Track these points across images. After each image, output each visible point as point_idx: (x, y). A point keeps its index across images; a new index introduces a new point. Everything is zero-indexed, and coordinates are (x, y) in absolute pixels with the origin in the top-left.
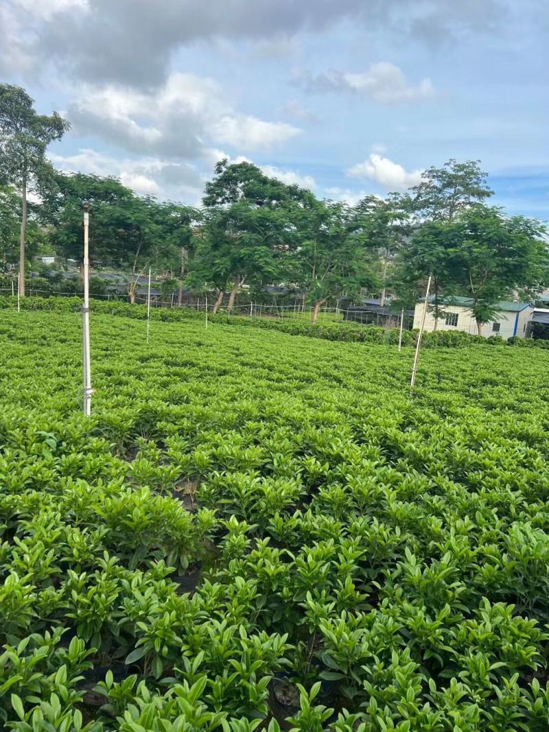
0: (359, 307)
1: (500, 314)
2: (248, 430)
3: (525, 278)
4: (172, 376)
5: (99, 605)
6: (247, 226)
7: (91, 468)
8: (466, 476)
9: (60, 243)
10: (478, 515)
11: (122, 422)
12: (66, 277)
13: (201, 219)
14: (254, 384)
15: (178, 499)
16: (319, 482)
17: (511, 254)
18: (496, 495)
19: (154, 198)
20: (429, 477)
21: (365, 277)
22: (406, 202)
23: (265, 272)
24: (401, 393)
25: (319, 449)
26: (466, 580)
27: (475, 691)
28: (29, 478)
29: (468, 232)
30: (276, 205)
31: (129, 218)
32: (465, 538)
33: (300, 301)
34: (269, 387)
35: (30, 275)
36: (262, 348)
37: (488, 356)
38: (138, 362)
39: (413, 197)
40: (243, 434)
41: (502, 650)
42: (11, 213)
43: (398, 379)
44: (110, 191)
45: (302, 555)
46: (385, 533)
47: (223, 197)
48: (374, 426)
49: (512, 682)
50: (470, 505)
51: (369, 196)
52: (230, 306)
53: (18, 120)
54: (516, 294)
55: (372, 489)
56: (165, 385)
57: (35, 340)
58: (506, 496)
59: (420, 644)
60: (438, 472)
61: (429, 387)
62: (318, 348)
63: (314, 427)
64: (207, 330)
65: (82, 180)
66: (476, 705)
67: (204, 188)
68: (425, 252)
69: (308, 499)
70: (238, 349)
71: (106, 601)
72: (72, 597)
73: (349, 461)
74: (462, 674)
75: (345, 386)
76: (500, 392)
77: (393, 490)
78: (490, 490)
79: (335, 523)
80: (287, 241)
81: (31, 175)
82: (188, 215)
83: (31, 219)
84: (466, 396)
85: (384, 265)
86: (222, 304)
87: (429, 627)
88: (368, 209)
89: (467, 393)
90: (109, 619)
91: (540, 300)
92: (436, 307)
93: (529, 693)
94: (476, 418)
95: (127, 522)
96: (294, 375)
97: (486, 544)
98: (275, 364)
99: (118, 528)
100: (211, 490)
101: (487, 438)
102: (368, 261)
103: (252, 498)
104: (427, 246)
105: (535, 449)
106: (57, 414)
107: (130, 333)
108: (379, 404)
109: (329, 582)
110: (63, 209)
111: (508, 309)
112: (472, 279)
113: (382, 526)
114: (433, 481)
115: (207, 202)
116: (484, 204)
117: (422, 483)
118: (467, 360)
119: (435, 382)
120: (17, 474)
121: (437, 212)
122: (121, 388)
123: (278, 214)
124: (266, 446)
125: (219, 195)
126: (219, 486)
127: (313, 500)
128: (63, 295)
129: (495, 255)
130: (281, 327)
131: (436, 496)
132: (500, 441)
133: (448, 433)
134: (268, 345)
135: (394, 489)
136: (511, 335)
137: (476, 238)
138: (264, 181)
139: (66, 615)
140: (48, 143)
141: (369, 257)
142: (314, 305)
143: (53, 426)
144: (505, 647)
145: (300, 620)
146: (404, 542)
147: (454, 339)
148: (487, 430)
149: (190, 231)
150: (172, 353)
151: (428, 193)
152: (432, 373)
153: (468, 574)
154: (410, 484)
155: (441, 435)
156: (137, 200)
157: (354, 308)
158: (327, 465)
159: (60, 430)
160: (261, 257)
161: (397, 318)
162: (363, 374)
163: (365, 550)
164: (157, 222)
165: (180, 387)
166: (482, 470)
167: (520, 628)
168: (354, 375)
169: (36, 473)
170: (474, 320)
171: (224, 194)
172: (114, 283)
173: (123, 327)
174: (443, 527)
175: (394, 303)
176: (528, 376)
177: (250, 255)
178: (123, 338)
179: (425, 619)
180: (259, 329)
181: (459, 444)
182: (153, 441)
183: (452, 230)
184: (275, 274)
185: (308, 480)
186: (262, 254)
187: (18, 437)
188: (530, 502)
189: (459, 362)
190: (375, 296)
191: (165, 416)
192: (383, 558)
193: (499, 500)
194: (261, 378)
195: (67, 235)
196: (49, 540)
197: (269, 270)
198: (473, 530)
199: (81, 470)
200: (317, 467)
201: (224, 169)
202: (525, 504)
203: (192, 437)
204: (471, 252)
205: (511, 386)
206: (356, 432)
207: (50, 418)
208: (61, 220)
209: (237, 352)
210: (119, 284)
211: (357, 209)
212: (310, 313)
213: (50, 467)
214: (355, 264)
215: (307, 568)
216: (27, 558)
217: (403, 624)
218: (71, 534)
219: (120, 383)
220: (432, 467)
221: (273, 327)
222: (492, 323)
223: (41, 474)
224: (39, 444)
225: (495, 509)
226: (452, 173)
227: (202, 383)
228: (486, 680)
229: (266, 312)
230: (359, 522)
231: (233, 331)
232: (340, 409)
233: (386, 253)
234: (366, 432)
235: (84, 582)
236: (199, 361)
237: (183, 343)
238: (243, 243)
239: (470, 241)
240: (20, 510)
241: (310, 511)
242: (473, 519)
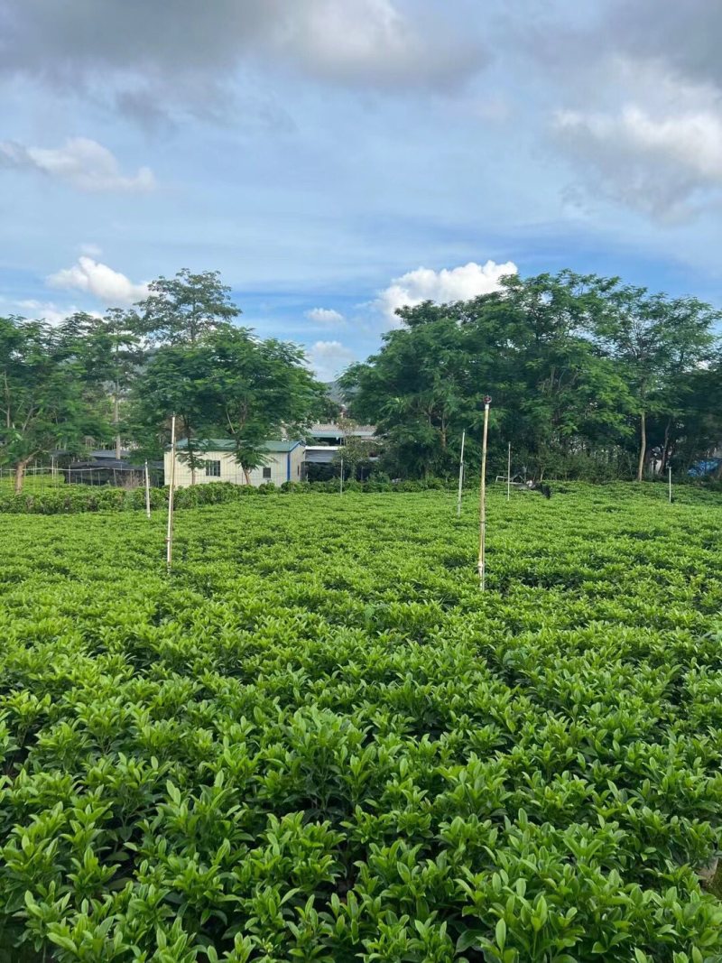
0: (85, 463)
1: (269, 457)
3: (290, 412)
8: (240, 665)
10: (257, 712)
16: (38, 726)
17: (271, 384)
18: (275, 681)
20: (193, 677)
21: (88, 422)
22: (133, 322)
24: (155, 574)
25: (33, 677)
26: (248, 800)
27: (266, 940)
29: (217, 359)
32: (243, 745)
37: (261, 508)
39: (141, 315)
41: (294, 874)
43: (150, 555)
45: (13, 840)
46: (136, 772)
48: (115, 626)
49: (308, 910)
50: (246, 701)
51: (79, 312)
54: (284, 431)
55: (115, 715)
58: (287, 679)
59: (194, 905)
60: (206, 670)
61: (192, 559)
62: (28, 529)
63: (23, 646)
66: (267, 957)
68: (166, 385)
69: (22, 755)
73: (80, 684)
74: (248, 925)
75: (74, 577)
76: (278, 551)
77: (146, 708)
78: (269, 675)
79: (63, 778)
84: (239, 563)
85: (114, 404)
87: (203, 879)
88: (80, 331)
89: (239, 559)
91: (310, 437)
92: (191, 454)
93: (328, 915)
94: (250, 588)
97: (269, 746)
101: (262, 612)
102: (90, 400)
104: (168, 378)
105: (317, 613)
108: (123, 593)
109: (61, 867)
111: (277, 450)
112: (230, 416)
113: (132, 762)
114: (199, 683)
116: (231, 324)
117: (184, 688)
118: (237, 517)
119: (199, 552)
121: (175, 334)
127: (30, 754)
129: (252, 386)
131: (204, 701)
132: (277, 612)
133: (215, 615)
135: (147, 706)
136: (285, 480)
137: (227, 366)
141: (90, 394)
142: (15, 467)
144: (297, 868)
145: (20, 938)
146: (166, 775)
147: (218, 493)
148: (261, 600)
151: (160, 310)
152: (194, 541)
153: (250, 791)
154: (167, 695)
155: (207, 619)
157: (77, 465)
158: (48, 698)
161: (140, 473)
162: (100, 556)
163: (111, 804)
166: (259, 653)
167: (312, 838)
168: (86, 560)
170: (239, 468)
174: (215, 738)
175: (134, 453)
176: (306, 527)
179: (197, 870)
181: (230, 626)
183: (197, 357)
185: (19, 728)
188: (314, 679)
189: (226, 521)
190: (107, 446)
192: (138, 806)
193: (280, 685)
198: (253, 732)
200: (32, 704)
202: (310, 683)
204: (223, 384)
205: (290, 541)
206: (90, 641)
211: (63, 330)
212: (11, 478)
214: (71, 405)
215: (22, 858)
217: (171, 887)
220: (197, 664)
222: (261, 468)
225: (277, 699)
226: (187, 285)
228: (278, 919)
230: (98, 767)
232: (66, 613)
233: (114, 386)
234: (104, 637)
239: (222, 371)
241: (24, 772)
242: (251, 719)
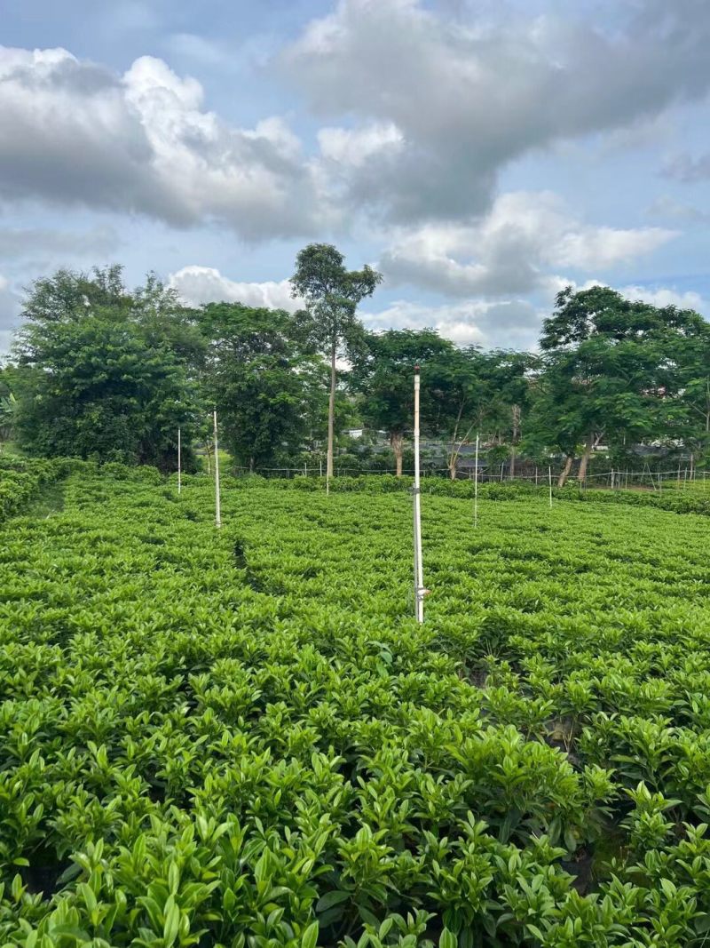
2: (640, 654)
4: (516, 573)
5: (469, 889)
6: (605, 368)
7: (435, 693)
9: (371, 413)
11: (464, 633)
12: (376, 451)
13: (540, 366)
14: (632, 585)
15: (559, 748)
19: (478, 347)
23: (633, 427)
28: (366, 700)
30: (644, 337)
31: (450, 376)
33: (686, 465)
34: (656, 589)
35: (337, 452)
36: (635, 533)
38: (468, 554)
40: (633, 659)
42: (319, 384)
44: (428, 346)
47: (568, 335)
52: (581, 476)
53: (328, 281)
56: (506, 585)
57: (347, 527)
64: (551, 509)
65: (394, 337)
67: (542, 326)
70: (599, 535)
71: (477, 884)
72: (433, 869)
80: (661, 383)
81: (341, 339)
82: (521, 363)
83: (339, 388)
86: (570, 474)
90: (484, 911)
95: (496, 775)
96: (693, 572)
98: (660, 557)
99: (481, 781)
100: (598, 739)
103: (665, 759)
106: (388, 619)
107: (453, 516)
110: (373, 374)
115: (545, 345)
120: (352, 695)
122: (452, 587)
123: (648, 347)
124: (674, 681)
125: (561, 333)
126: (610, 734)
128: (374, 473)
130: (661, 503)
134: (645, 529)
138: (626, 307)
139: (429, 894)
140: (358, 301)
143: (386, 634)
149: (525, 383)
150: (511, 542)
156: (458, 353)
159: (395, 640)
160: (625, 408)
164: (482, 377)
165: (527, 588)
169: (372, 694)
171: (568, 330)
172: (430, 456)
173: (444, 509)
177: (609, 407)
178: (446, 523)
180: (627, 506)
182: (507, 662)
184: (649, 429)
186: (627, 404)
187: (347, 646)
191: (520, 628)
194: (641, 576)
195: (377, 402)
196: (400, 787)
197: (639, 424)
199: (423, 695)
201: (568, 300)
203: (560, 658)
207: (382, 624)
208: (372, 386)
209: (598, 539)
210: (436, 456)
213: (386, 687)
216: (377, 806)
218: (423, 782)
219: (450, 581)
221: (647, 503)
223: (378, 695)
224: (371, 657)
227: (557, 583)
229: (635, 481)
231: (589, 509)
235: (446, 851)
236: (548, 553)
237: (521, 528)
238: (599, 391)
240: (359, 741)
